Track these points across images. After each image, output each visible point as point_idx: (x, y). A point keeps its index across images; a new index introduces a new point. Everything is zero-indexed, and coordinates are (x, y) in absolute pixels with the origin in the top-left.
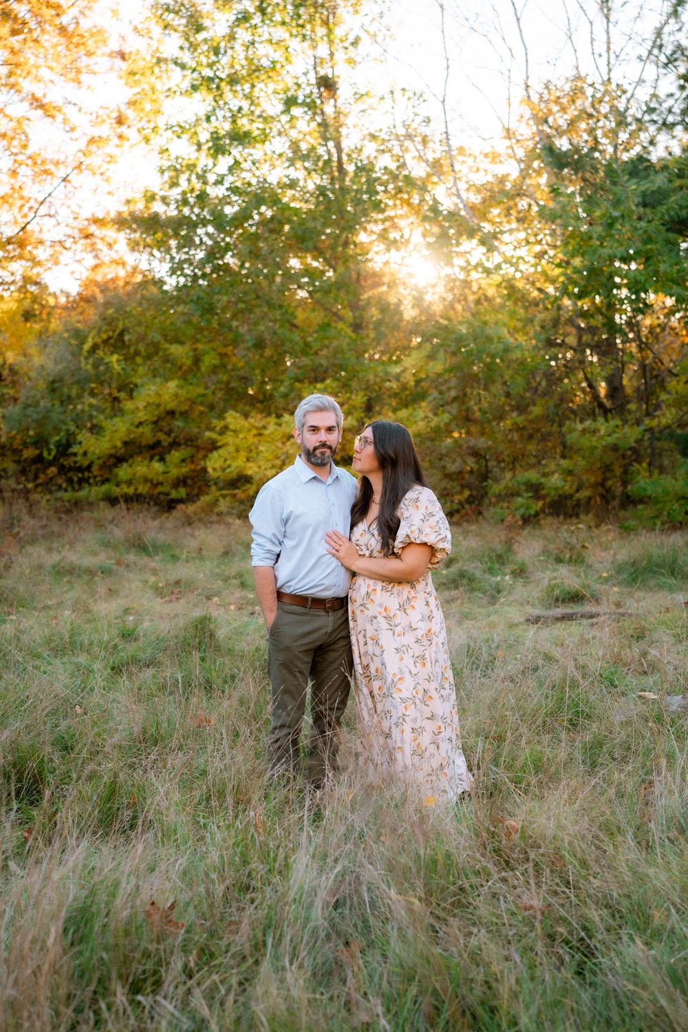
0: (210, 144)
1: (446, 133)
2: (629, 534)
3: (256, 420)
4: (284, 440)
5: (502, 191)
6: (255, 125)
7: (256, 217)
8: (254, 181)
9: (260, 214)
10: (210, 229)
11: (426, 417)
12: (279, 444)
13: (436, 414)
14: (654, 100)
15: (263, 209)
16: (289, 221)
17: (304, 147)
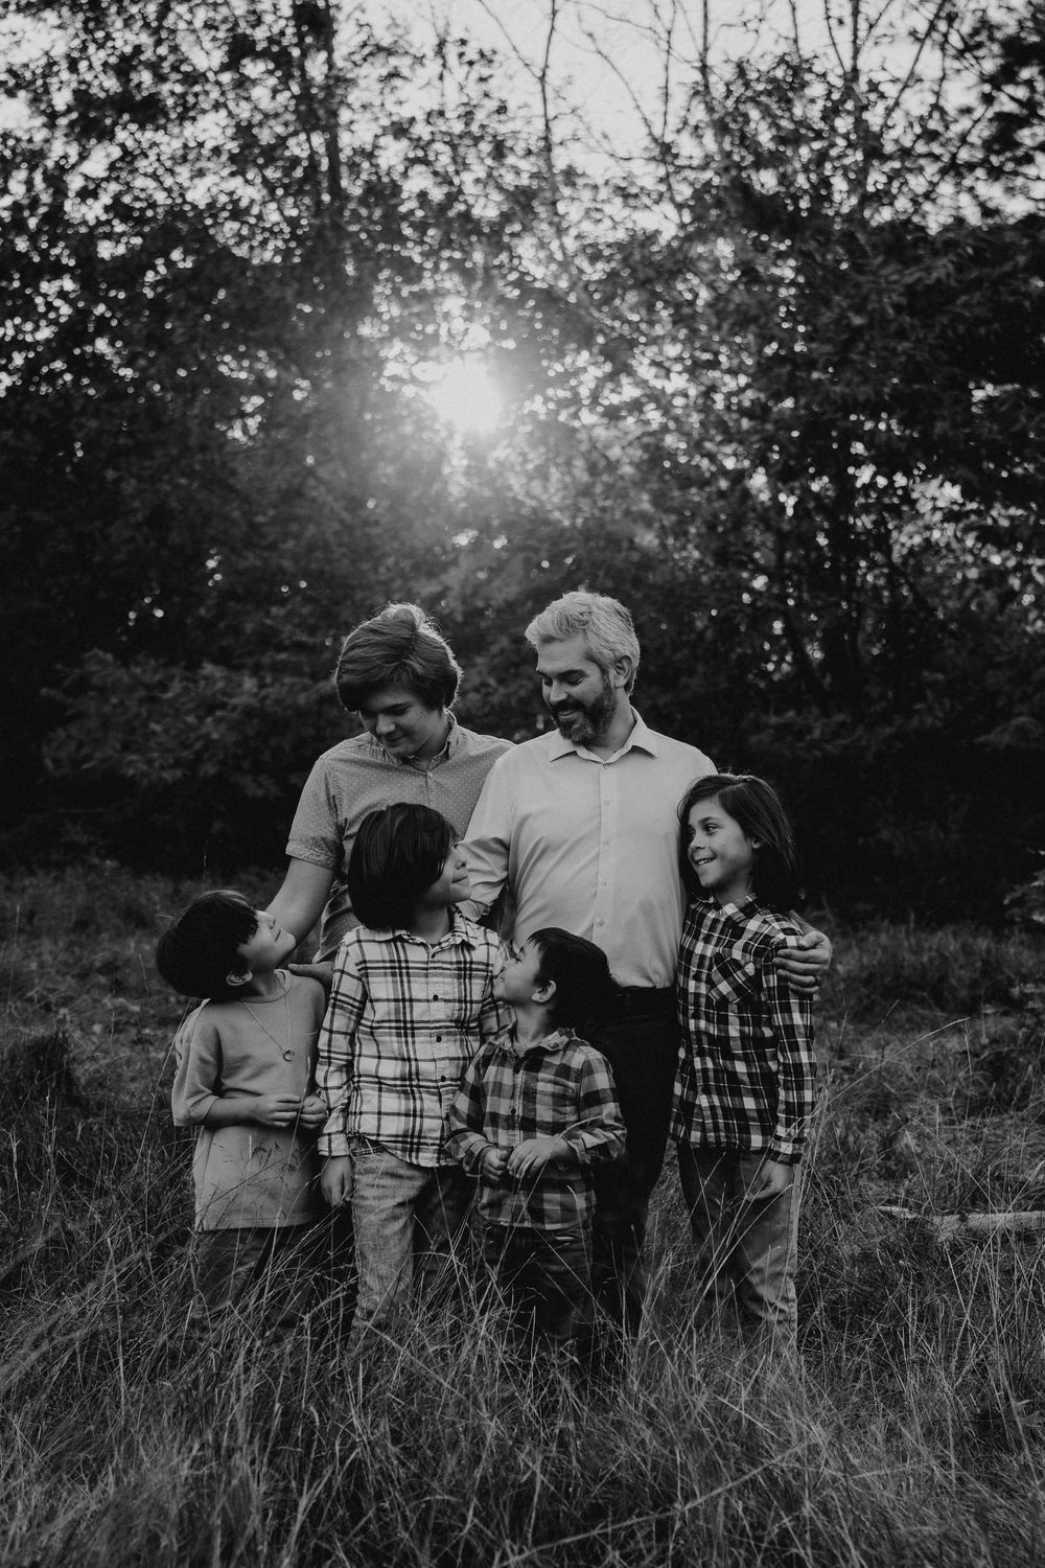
0: (74, 115)
1: (546, 139)
2: (856, 930)
3: (146, 671)
4: (202, 713)
5: (647, 261)
6: (165, 88)
7: (162, 270)
8: (161, 197)
9: (170, 264)
10: (68, 284)
11: (484, 684)
12: (191, 719)
13: (501, 682)
14: (936, 115)
15: (176, 255)
16: (227, 283)
17: (265, 136)
